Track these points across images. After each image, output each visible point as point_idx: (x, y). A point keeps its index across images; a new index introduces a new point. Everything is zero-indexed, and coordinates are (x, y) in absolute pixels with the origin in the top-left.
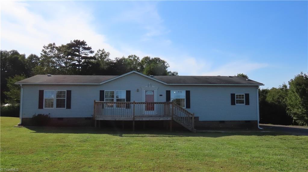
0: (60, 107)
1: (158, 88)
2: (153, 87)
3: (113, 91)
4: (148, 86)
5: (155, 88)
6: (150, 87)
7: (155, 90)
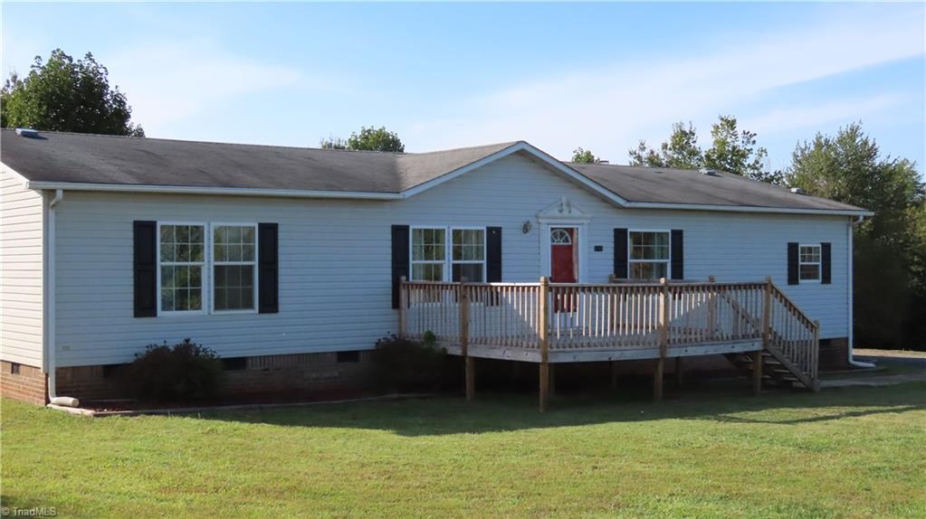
0: (233, 306)
1: (592, 219)
2: (575, 212)
3: (441, 227)
4: (561, 211)
5: (579, 218)
6: (566, 213)
7: (580, 228)
